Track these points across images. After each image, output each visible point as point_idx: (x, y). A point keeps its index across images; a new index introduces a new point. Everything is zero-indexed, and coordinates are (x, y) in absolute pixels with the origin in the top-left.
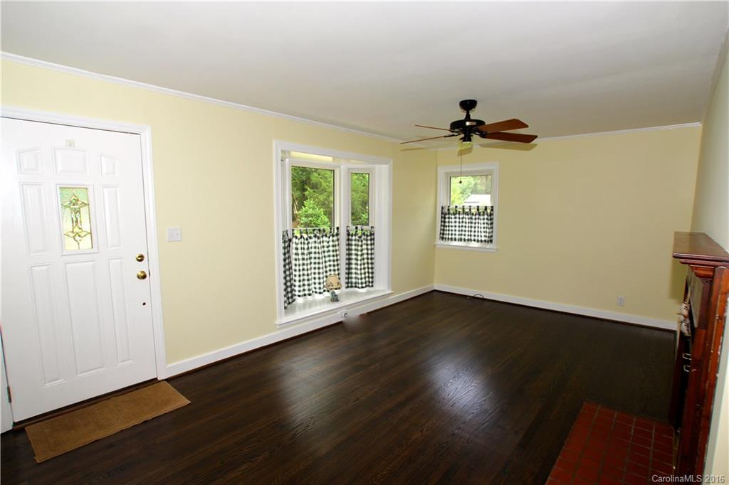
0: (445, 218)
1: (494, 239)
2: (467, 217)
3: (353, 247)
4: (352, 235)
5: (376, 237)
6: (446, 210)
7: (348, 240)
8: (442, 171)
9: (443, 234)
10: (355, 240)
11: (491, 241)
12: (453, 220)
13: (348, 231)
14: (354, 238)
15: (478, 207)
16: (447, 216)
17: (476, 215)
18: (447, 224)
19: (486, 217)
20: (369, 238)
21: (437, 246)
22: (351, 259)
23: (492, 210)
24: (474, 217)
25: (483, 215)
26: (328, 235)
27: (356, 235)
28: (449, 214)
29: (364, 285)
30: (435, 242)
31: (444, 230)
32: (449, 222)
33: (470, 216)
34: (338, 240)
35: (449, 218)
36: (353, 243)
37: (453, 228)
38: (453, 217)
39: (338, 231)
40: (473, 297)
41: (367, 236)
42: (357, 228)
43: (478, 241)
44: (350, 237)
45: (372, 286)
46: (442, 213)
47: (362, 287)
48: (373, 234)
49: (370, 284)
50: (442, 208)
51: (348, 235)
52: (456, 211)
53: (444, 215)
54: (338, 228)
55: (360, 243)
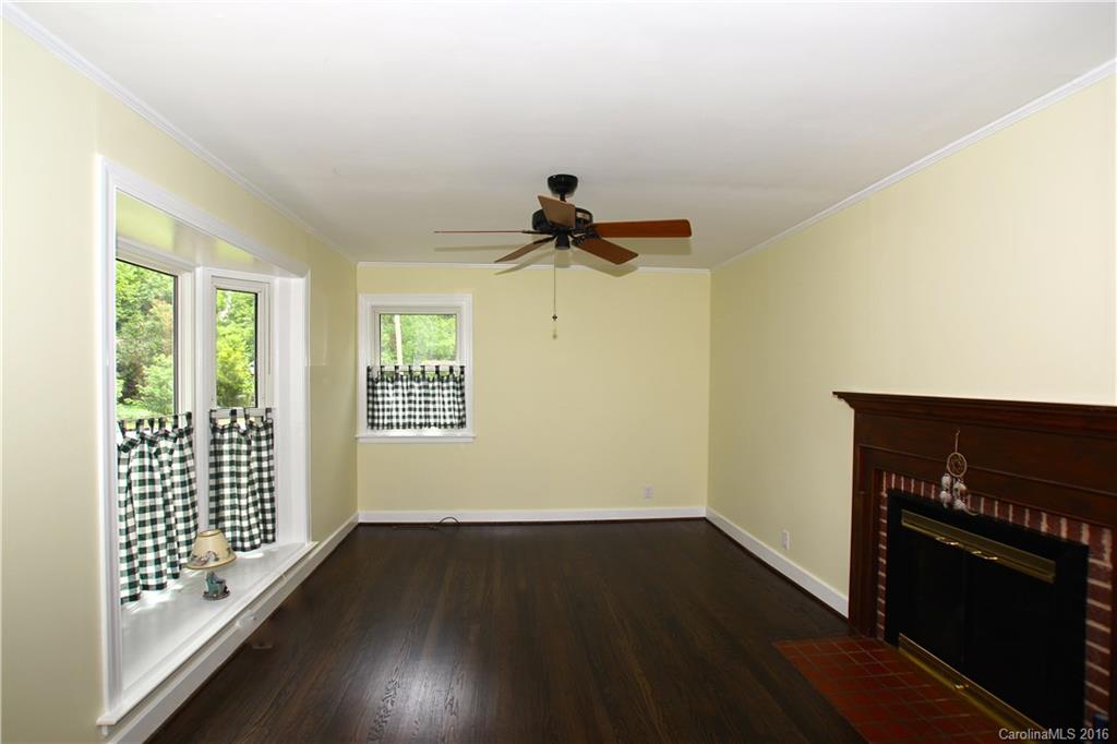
0: (374, 388)
1: (468, 420)
2: (416, 385)
3: (226, 458)
4: (223, 431)
5: (277, 431)
6: (375, 374)
7: (215, 442)
8: (365, 303)
9: (373, 417)
10: (231, 441)
11: (462, 425)
12: (391, 392)
13: (212, 420)
14: (226, 436)
15: (437, 367)
16: (379, 384)
17: (433, 381)
18: (380, 399)
19: (451, 384)
20: (263, 434)
21: (361, 441)
22: (223, 486)
23: (462, 373)
24: (431, 385)
25: (448, 381)
26: (172, 435)
27: (231, 428)
28: (382, 380)
29: (257, 541)
30: (355, 433)
31: (373, 410)
32: (383, 395)
33: (422, 384)
34: (190, 444)
35: (382, 388)
36: (226, 447)
37: (394, 406)
38: (390, 385)
39: (189, 424)
40: (440, 524)
41: (258, 430)
42: (234, 413)
43: (440, 426)
44: (218, 435)
45: (274, 540)
46: (368, 380)
47: (254, 547)
48: (272, 425)
49: (268, 536)
50: (369, 370)
51: (214, 429)
52: (397, 374)
53: (372, 383)
54: (189, 416)
55: (244, 447)
